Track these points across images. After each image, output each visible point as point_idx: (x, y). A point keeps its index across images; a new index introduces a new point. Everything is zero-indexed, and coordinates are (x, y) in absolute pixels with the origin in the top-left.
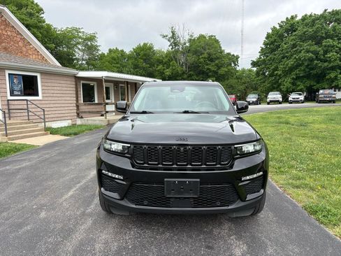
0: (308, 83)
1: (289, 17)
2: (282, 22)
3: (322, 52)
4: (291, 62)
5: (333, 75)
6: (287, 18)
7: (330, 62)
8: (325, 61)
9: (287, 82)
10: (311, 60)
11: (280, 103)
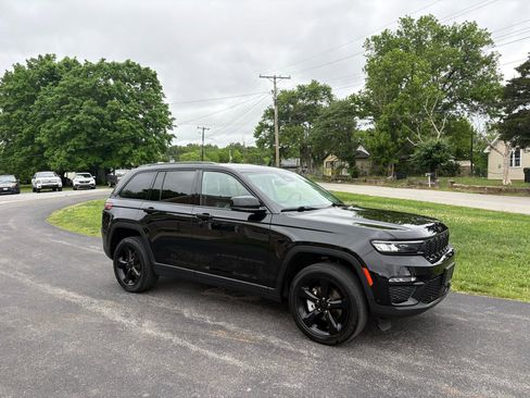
0: (92, 159)
1: (44, 56)
2: (32, 60)
3: (108, 117)
4: (63, 126)
5: (126, 150)
6: (40, 56)
7: (121, 131)
8: (115, 130)
9: (59, 156)
10: (95, 126)
11: (60, 190)
